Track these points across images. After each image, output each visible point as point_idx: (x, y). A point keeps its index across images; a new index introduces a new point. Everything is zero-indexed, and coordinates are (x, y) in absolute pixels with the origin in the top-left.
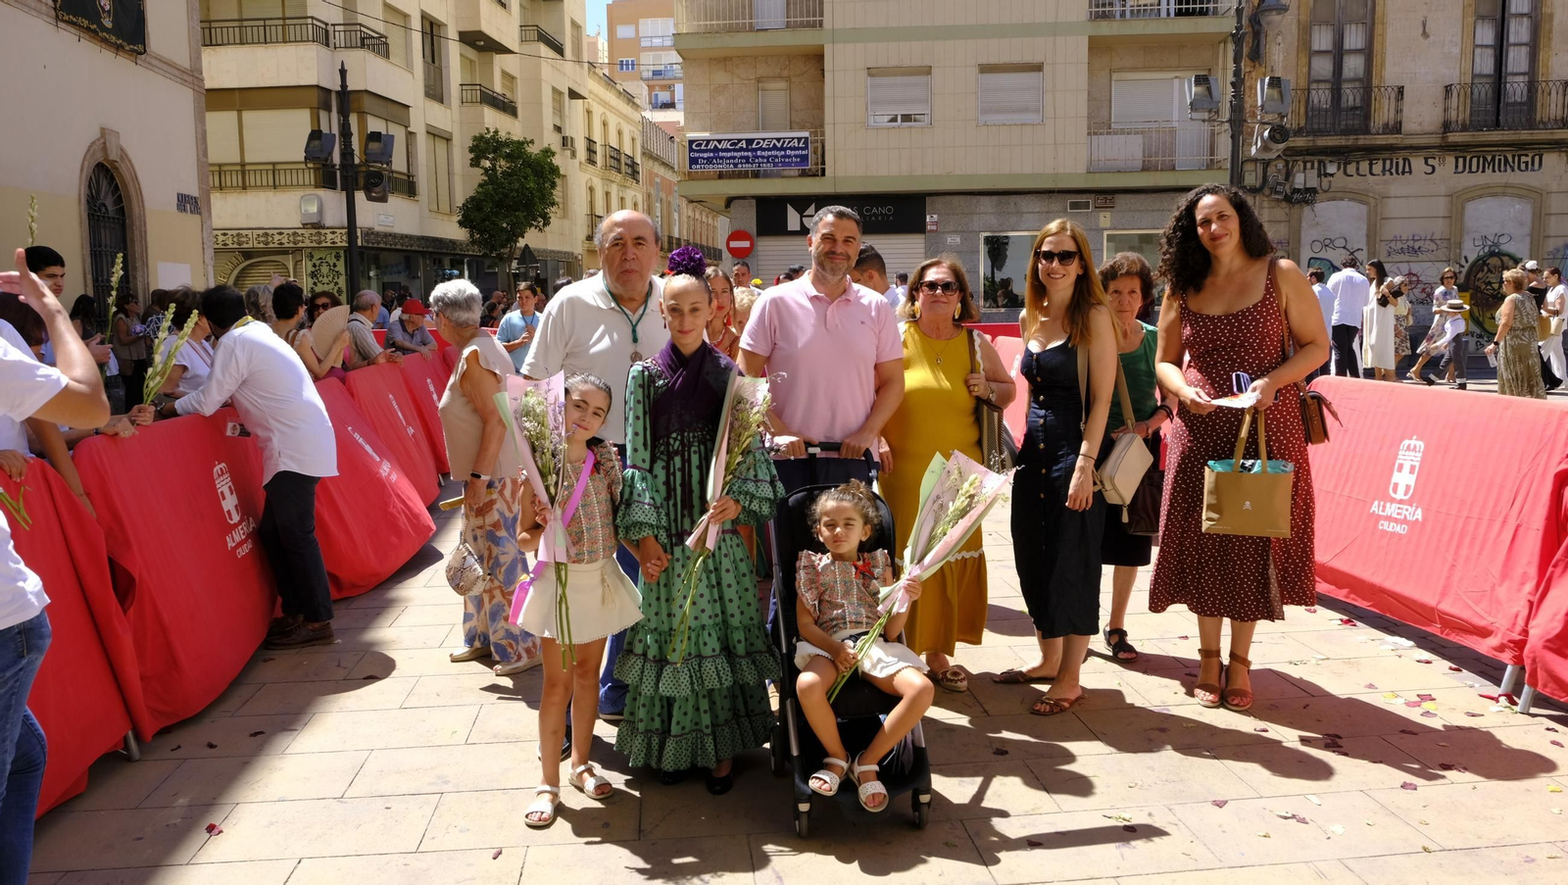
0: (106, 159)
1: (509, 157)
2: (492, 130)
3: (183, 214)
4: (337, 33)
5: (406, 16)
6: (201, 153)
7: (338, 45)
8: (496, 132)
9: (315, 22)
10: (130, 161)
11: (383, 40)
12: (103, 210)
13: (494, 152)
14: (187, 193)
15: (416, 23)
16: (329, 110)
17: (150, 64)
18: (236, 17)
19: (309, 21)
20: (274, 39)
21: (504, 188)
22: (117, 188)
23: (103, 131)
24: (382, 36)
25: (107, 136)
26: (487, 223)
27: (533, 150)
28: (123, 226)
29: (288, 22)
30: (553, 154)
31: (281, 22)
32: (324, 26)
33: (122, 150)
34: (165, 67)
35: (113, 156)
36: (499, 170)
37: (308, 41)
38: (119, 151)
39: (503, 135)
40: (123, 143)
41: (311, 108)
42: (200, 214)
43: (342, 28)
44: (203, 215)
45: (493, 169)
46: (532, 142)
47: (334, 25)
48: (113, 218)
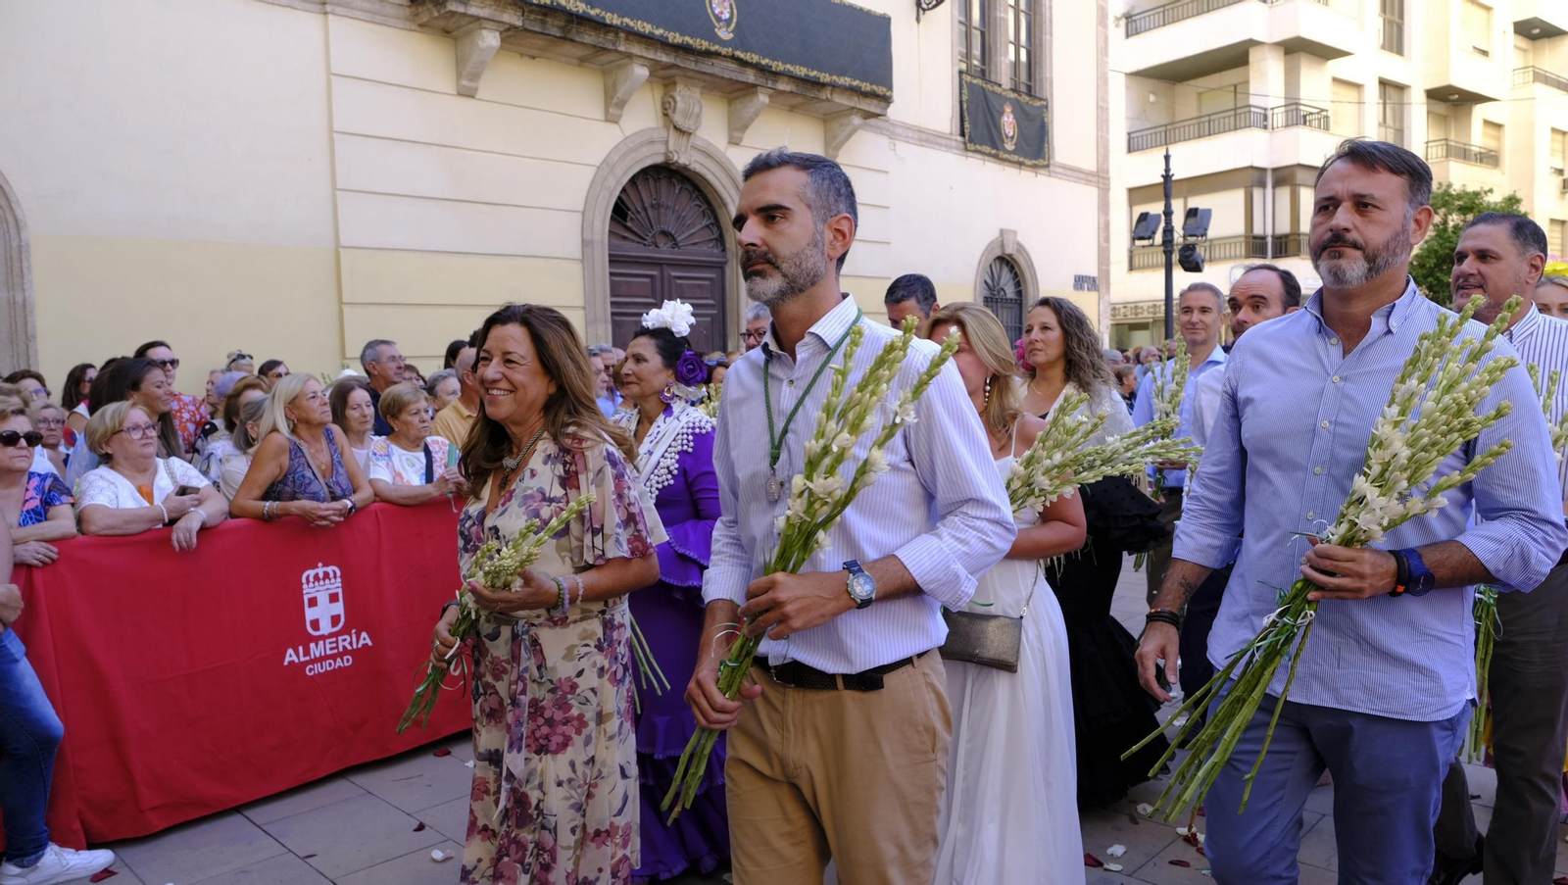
0: (1004, 254)
1: (1463, 210)
2: (1445, 184)
3: (1081, 292)
4: (1275, 116)
5: (1358, 86)
6: (1102, 240)
7: (1275, 126)
8: (1450, 186)
9: (1253, 109)
10: (1027, 254)
11: (1324, 113)
12: (1002, 293)
13: (1444, 206)
14: (1084, 273)
15: (1372, 92)
16: (1262, 185)
17: (1055, 172)
18: (1195, 116)
19: (1247, 109)
20: (1216, 131)
21: (1451, 242)
22: (1016, 275)
23: (1002, 232)
24: (1322, 110)
25: (1005, 236)
26: (1430, 279)
27: (1495, 198)
28: (1021, 305)
29: (1239, 111)
30: (1518, 201)
31: (1232, 113)
32: (1262, 111)
33: (1019, 244)
34: (1069, 173)
35: (1009, 250)
36: (1451, 224)
37: (1246, 127)
38: (1016, 246)
39: (1456, 188)
40: (1020, 239)
41: (1246, 187)
42: (1098, 291)
43: (1283, 109)
44: (1101, 291)
45: (1445, 222)
46: (1491, 191)
47: (1272, 109)
48: (1011, 300)
